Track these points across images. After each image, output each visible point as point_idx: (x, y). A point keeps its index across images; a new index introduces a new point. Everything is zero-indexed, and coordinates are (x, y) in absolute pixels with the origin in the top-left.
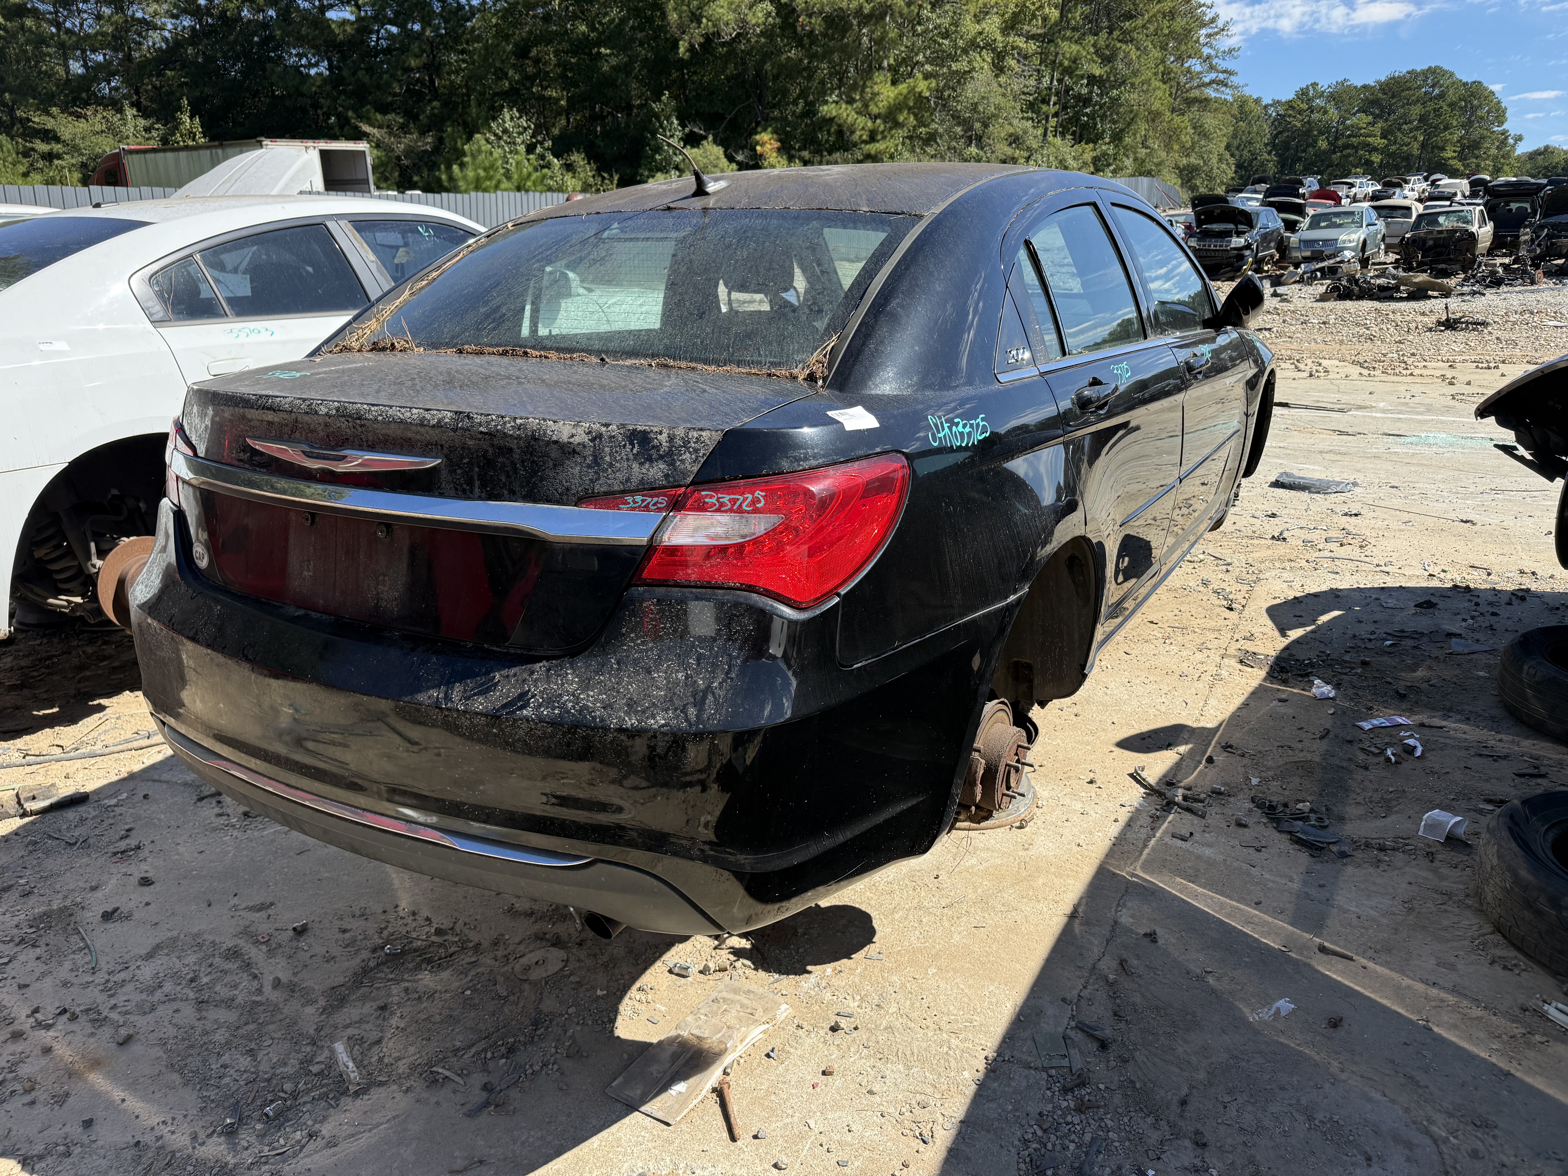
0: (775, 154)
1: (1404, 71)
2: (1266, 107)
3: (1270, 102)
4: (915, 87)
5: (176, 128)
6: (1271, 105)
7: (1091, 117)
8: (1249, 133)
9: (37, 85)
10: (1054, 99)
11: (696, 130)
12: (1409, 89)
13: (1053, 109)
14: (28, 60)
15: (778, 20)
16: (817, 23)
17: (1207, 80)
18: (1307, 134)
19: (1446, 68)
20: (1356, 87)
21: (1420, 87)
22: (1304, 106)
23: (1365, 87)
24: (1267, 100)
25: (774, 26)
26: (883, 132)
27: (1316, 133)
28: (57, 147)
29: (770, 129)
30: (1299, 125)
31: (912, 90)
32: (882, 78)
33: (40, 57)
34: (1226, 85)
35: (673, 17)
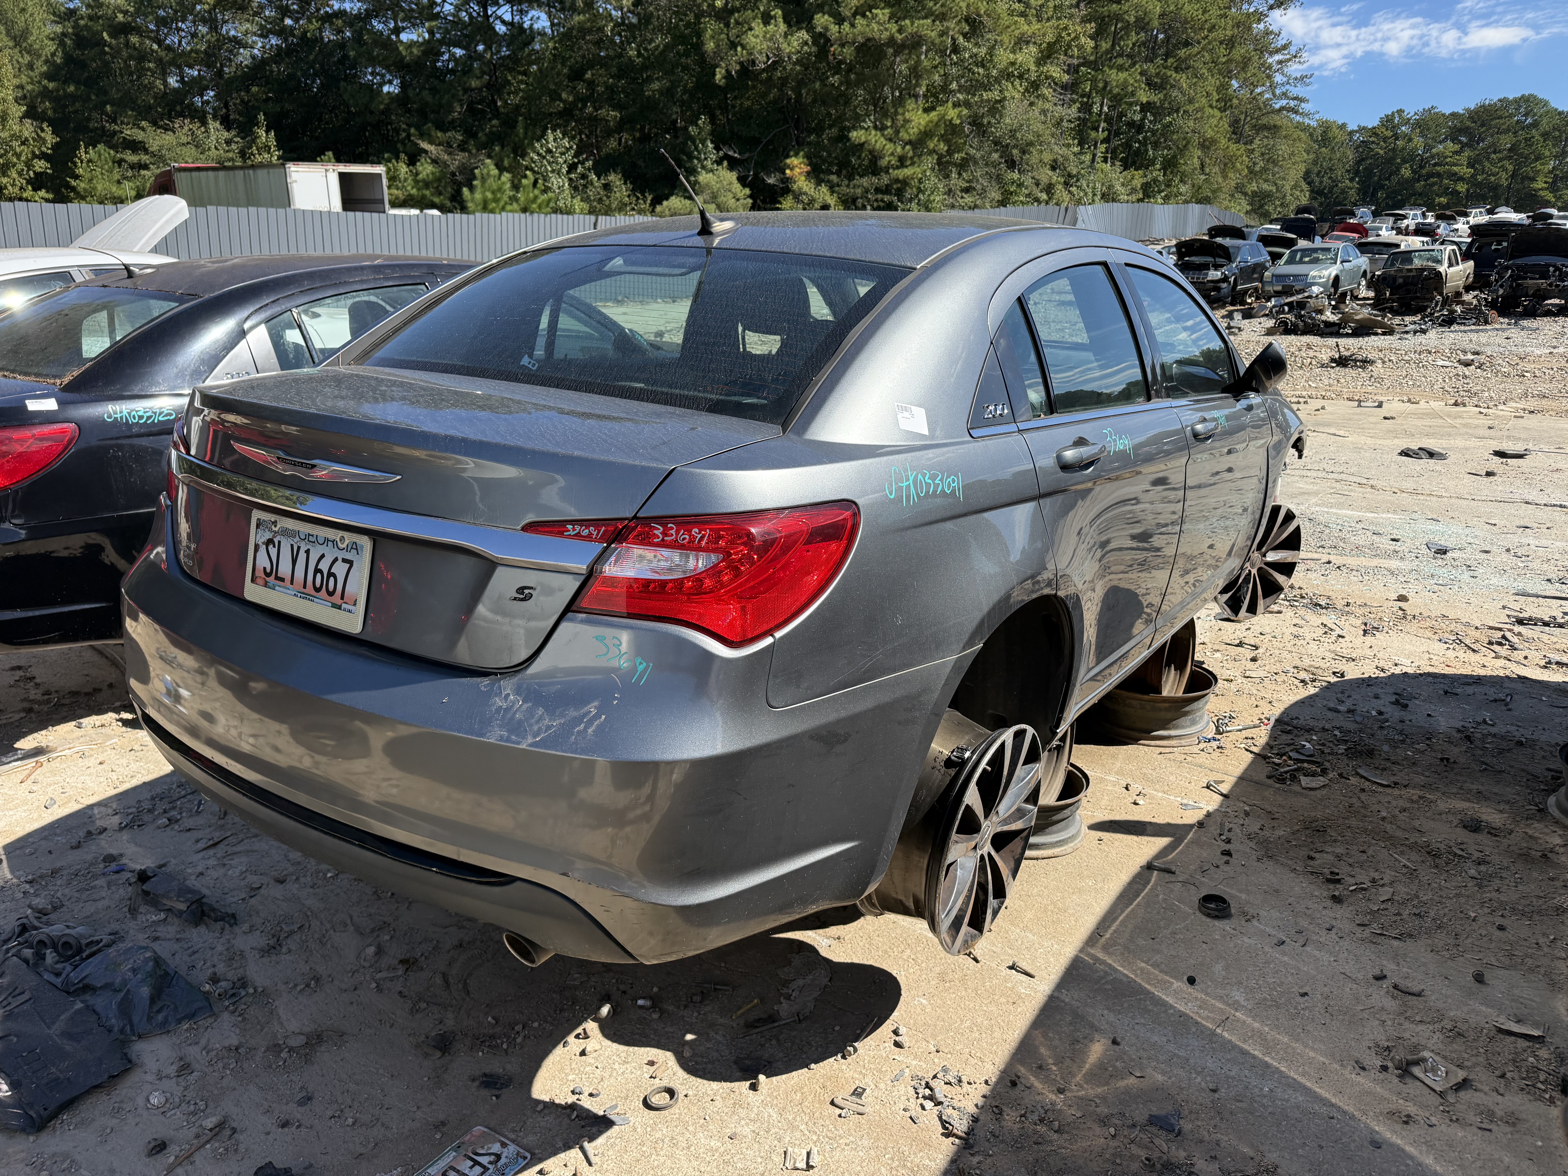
0: (803, 178)
1: (1495, 100)
2: (1351, 133)
3: (1356, 128)
4: (945, 115)
5: (254, 141)
6: (1356, 132)
7: (1144, 143)
8: (1330, 159)
9: (137, 98)
10: (1103, 125)
11: (731, 153)
12: (1500, 117)
13: (1102, 135)
14: (131, 74)
15: (814, 49)
16: (848, 53)
17: (1277, 106)
18: (1390, 162)
20: (1443, 115)
21: (1511, 116)
22: (1389, 133)
24: (1353, 126)
25: (810, 54)
26: (912, 158)
27: (1399, 160)
28: (145, 158)
29: (801, 153)
30: (1382, 152)
31: (942, 117)
32: (913, 105)
33: (142, 71)
34: (1296, 112)
35: (710, 46)
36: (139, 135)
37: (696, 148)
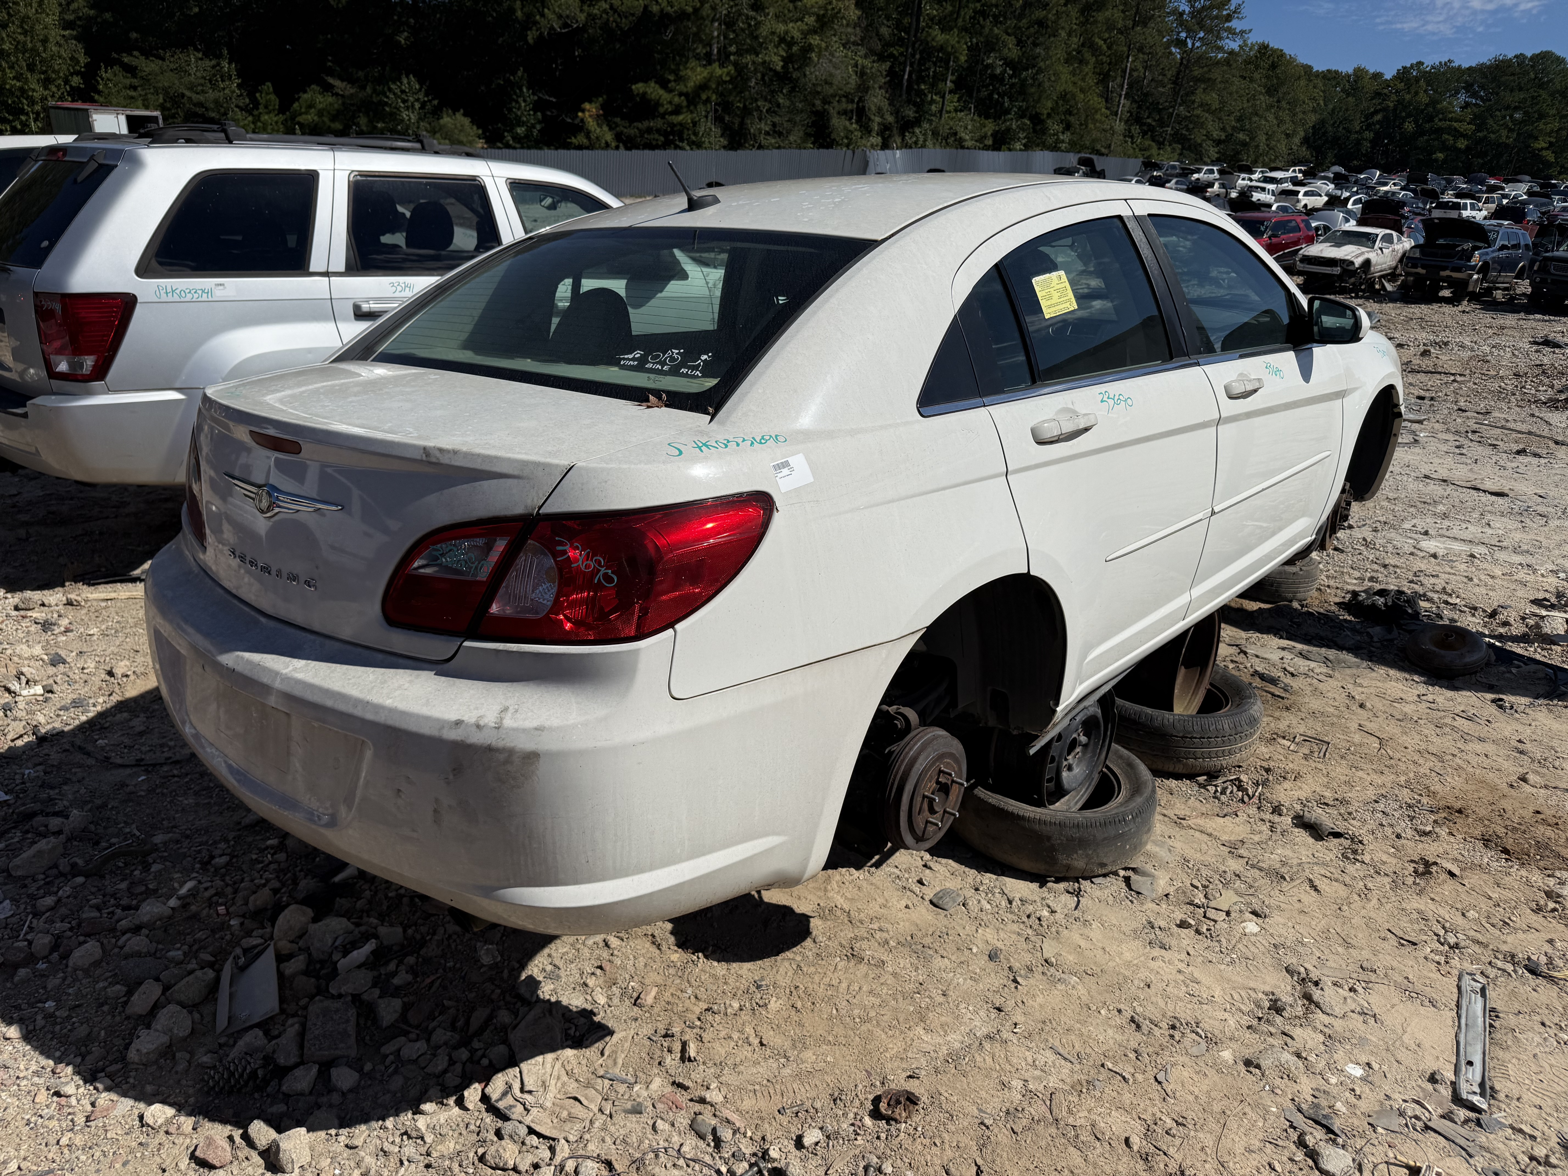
36: (135, 62)
37: (515, 93)
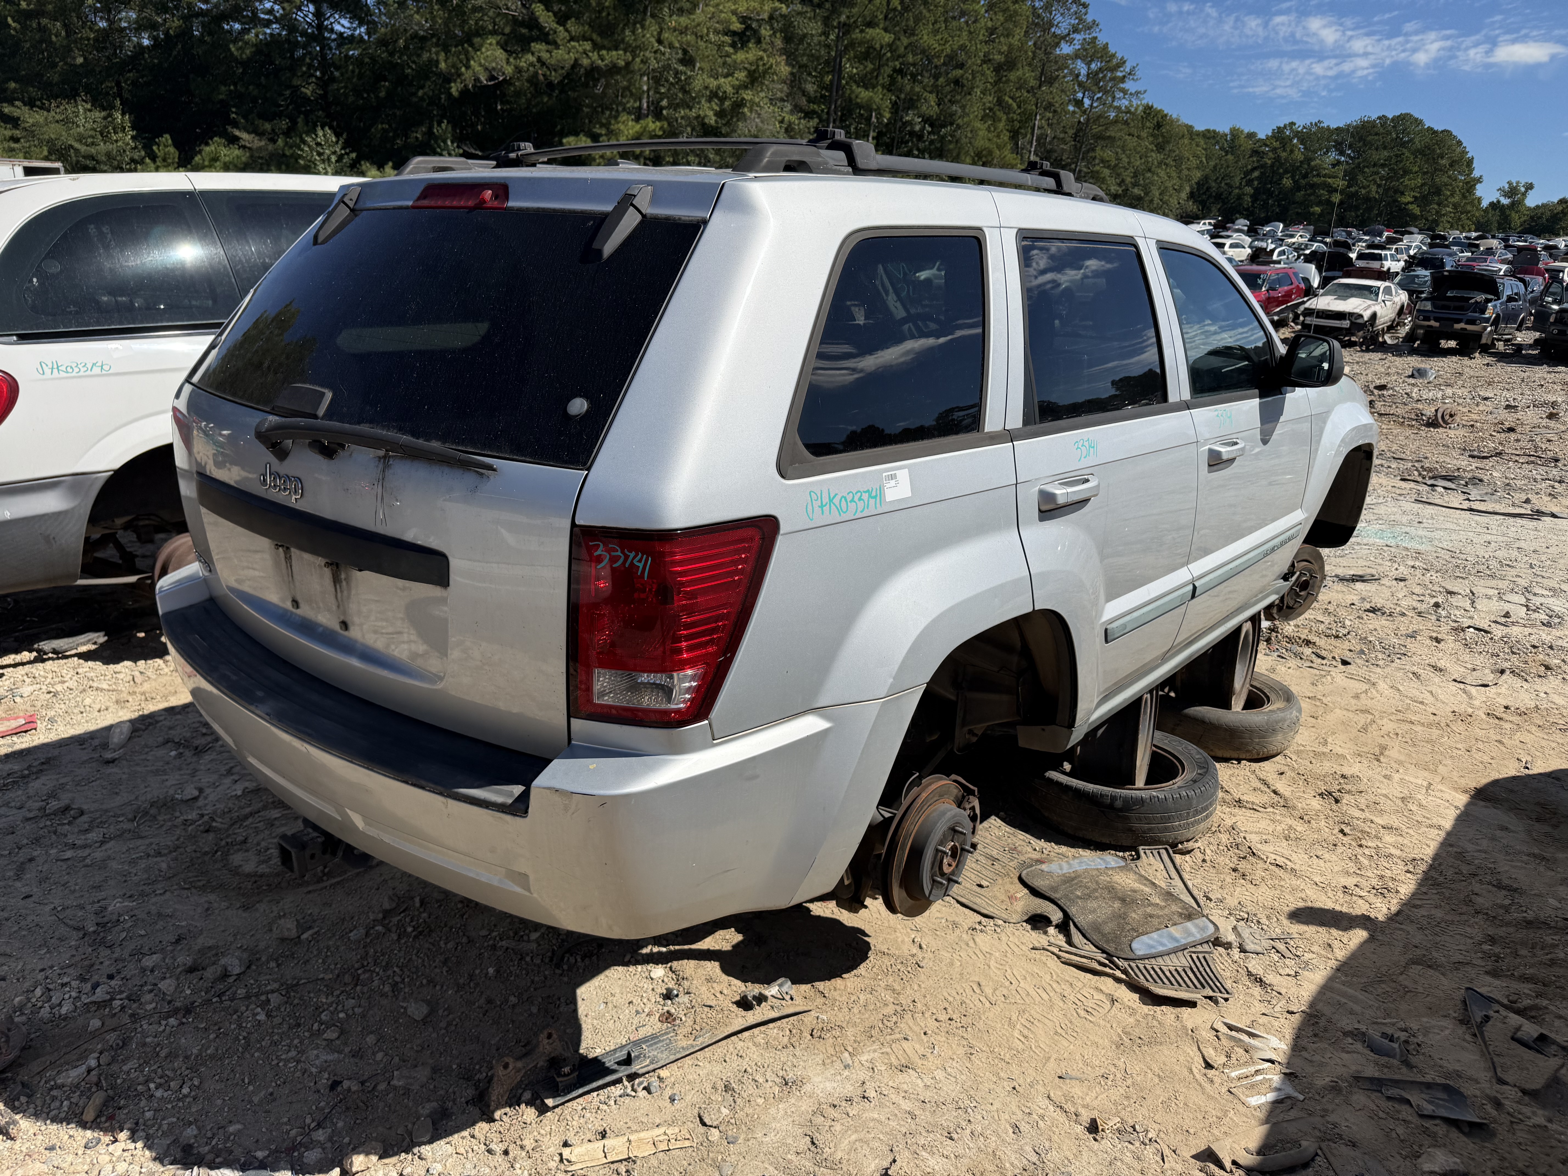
19: (1416, 115)
23: (1338, 129)
